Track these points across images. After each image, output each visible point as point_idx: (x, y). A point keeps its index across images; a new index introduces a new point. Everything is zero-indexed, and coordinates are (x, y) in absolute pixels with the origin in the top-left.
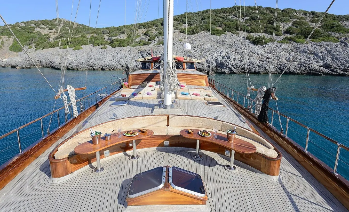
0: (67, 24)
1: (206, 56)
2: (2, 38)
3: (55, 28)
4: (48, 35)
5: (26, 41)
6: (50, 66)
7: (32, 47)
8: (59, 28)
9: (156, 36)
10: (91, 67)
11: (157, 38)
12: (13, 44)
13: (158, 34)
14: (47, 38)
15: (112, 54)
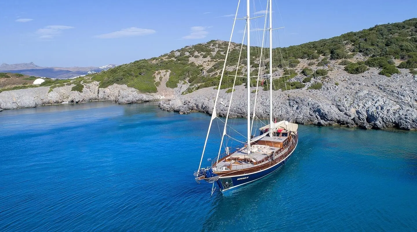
0: (222, 48)
1: (358, 105)
2: (161, 73)
3: (209, 55)
4: (202, 66)
5: (181, 75)
6: (205, 111)
7: (186, 83)
8: (214, 54)
9: (313, 76)
10: (240, 114)
11: (314, 78)
12: (169, 79)
13: (316, 73)
14: (201, 70)
15: (262, 100)
